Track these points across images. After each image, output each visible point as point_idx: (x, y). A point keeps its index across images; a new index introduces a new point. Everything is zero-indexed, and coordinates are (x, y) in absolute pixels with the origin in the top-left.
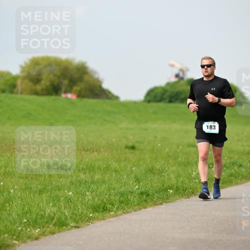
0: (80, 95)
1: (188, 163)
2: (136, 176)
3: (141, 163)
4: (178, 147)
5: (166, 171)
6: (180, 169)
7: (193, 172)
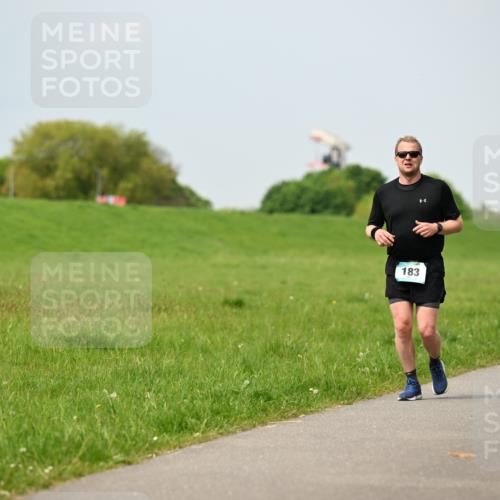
0: (133, 199)
1: (350, 335)
2: (244, 361)
3: (256, 334)
4: (330, 302)
5: (306, 351)
6: (333, 346)
7: (359, 352)
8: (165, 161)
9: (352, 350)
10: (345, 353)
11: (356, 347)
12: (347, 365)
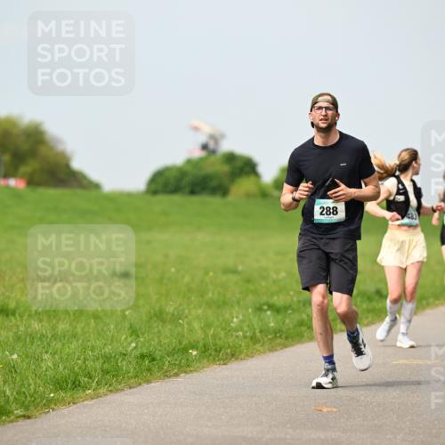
0: (32, 182)
2: (131, 326)
3: (141, 302)
4: (207, 273)
5: (186, 317)
6: (210, 312)
8: (60, 148)
9: (227, 316)
10: (221, 319)
11: (231, 314)
12: (223, 329)
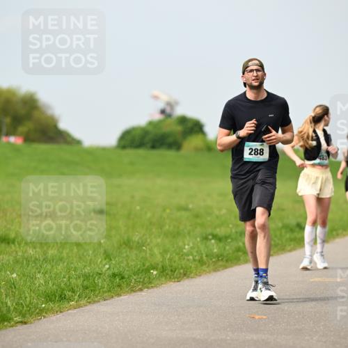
0: (28, 139)
2: (105, 252)
3: (113, 233)
4: (164, 210)
5: (148, 245)
6: (167, 241)
7: (185, 245)
8: (50, 112)
9: (181, 244)
10: (175, 246)
11: (183, 242)
12: (177, 254)
